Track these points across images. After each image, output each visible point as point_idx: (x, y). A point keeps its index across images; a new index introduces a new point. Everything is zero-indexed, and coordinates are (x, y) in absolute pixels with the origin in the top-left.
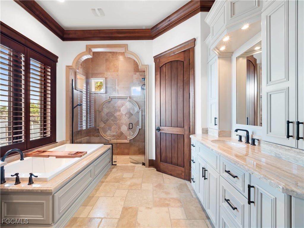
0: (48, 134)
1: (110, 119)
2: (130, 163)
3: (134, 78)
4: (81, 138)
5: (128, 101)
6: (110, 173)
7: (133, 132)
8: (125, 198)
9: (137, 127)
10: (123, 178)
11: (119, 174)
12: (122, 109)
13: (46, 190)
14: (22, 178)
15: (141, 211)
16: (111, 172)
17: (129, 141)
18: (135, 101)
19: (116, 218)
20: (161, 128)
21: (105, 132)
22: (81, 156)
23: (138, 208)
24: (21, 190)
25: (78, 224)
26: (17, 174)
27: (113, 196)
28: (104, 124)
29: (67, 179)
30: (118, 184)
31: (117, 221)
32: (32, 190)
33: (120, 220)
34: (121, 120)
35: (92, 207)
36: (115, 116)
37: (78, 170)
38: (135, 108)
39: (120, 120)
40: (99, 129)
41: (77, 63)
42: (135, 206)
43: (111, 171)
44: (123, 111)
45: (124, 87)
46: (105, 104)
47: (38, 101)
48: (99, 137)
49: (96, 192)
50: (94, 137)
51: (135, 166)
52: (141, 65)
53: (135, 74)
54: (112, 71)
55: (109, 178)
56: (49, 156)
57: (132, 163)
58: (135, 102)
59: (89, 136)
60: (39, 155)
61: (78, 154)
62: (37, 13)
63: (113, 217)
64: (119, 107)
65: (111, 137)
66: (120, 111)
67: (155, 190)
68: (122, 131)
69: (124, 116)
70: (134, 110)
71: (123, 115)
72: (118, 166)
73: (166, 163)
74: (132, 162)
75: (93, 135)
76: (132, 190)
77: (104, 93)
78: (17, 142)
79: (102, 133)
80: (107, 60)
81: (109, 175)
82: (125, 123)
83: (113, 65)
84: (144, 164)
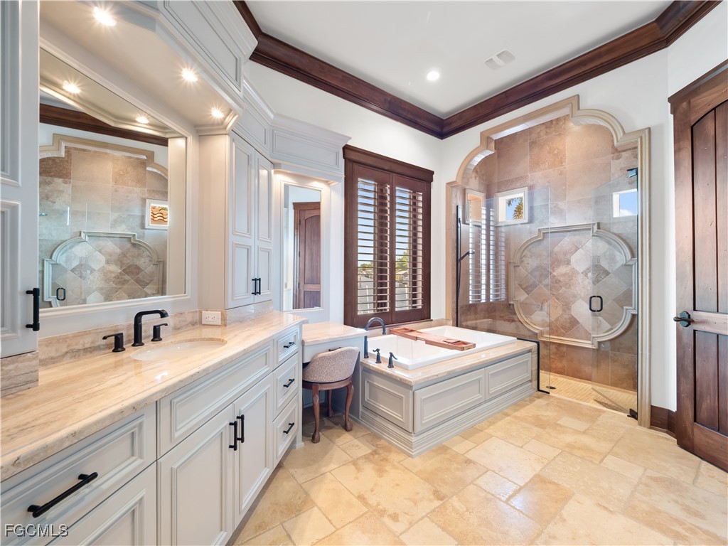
0: (419, 305)
1: (540, 282)
2: (592, 401)
3: (613, 170)
4: (476, 319)
5: (593, 236)
6: (527, 405)
7: (609, 323)
8: (546, 462)
9: (625, 307)
10: (558, 424)
11: (549, 414)
12: (574, 258)
13: (406, 380)
14: (383, 358)
16: (531, 403)
17: (596, 344)
18: (615, 234)
19: (514, 483)
20: (695, 315)
21: (528, 313)
22: (463, 349)
23: (573, 494)
24: (381, 371)
25: (448, 456)
26: (378, 350)
27: (522, 447)
28: (527, 295)
29: (433, 376)
30: (541, 430)
32: (391, 375)
34: (570, 286)
35: (474, 445)
36: (555, 276)
37: (453, 368)
38: (617, 253)
39: (568, 285)
40: (513, 305)
41: (464, 174)
42: (569, 487)
43: (531, 401)
44: (580, 262)
45: (579, 201)
46: (528, 246)
47: (406, 251)
48: (513, 324)
49: (489, 426)
50: (503, 322)
51: (604, 412)
52: (620, 134)
53: (618, 158)
54: (547, 166)
55: (522, 413)
56: (416, 339)
57: (599, 404)
58: (619, 236)
59: (494, 318)
60: (405, 333)
61: (459, 344)
62: (405, 114)
63: (510, 479)
64: (565, 254)
65: (543, 326)
66: (568, 263)
67: (647, 485)
68: (576, 317)
69: (580, 278)
70: (612, 259)
71: (578, 273)
72: (552, 397)
73: (718, 431)
74: (598, 402)
75: (501, 317)
76: (572, 454)
77: (527, 222)
78: (381, 310)
79: (521, 316)
80: (533, 143)
81: (524, 406)
82: (582, 295)
83: (549, 152)
84: (633, 414)
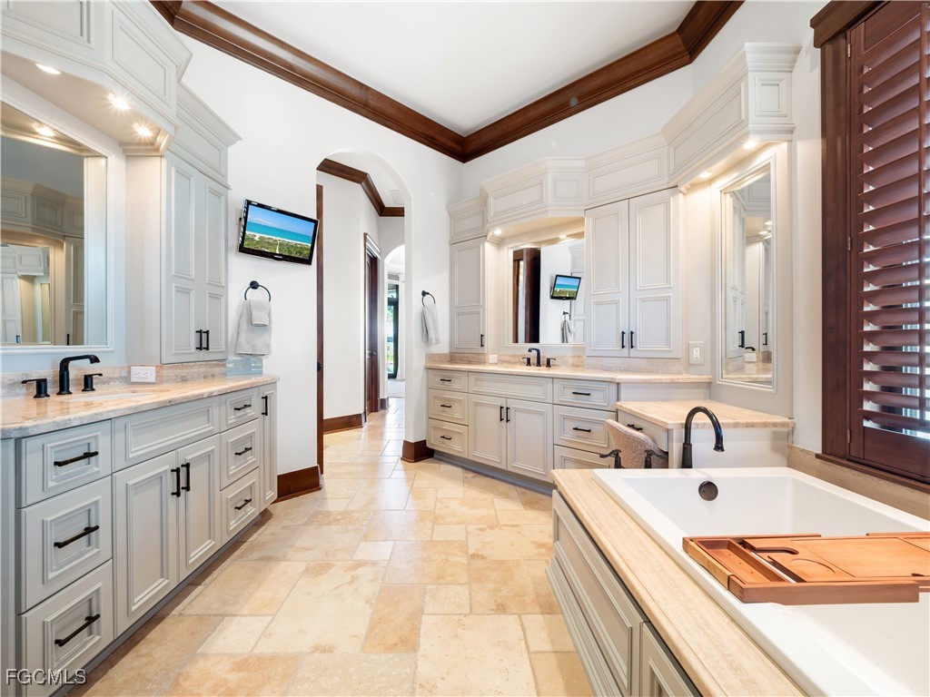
15: (355, 636)
31: (428, 609)
33: (420, 612)
